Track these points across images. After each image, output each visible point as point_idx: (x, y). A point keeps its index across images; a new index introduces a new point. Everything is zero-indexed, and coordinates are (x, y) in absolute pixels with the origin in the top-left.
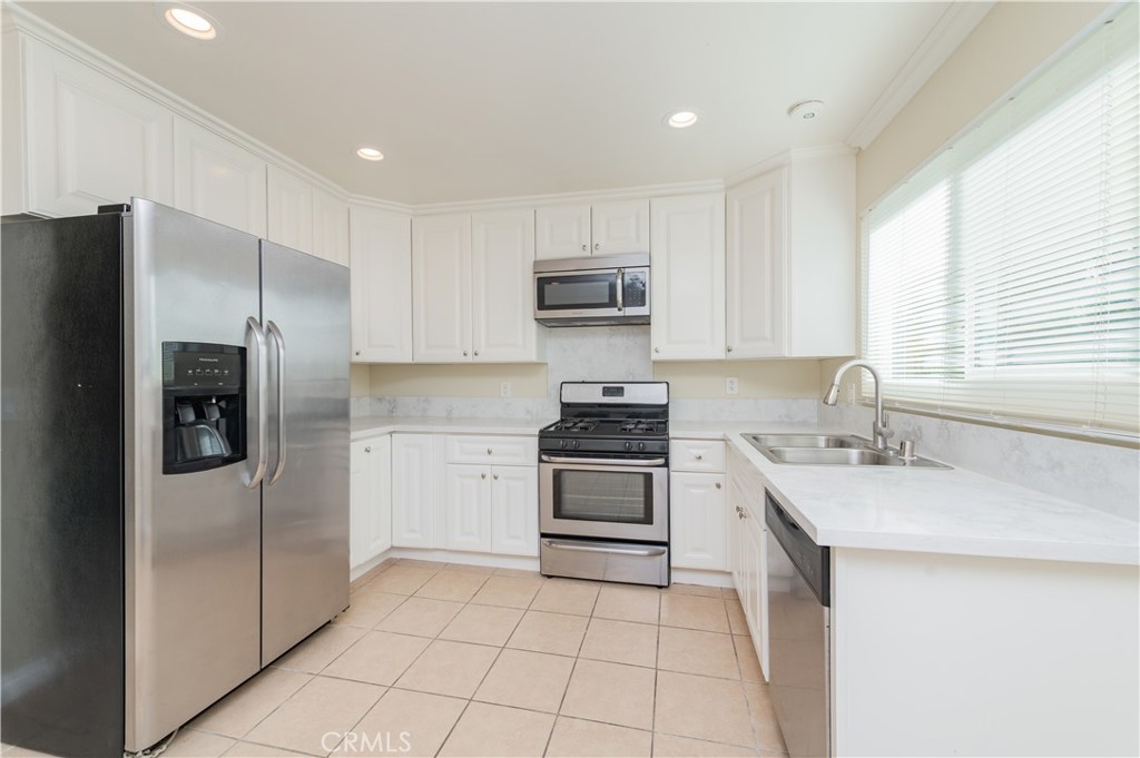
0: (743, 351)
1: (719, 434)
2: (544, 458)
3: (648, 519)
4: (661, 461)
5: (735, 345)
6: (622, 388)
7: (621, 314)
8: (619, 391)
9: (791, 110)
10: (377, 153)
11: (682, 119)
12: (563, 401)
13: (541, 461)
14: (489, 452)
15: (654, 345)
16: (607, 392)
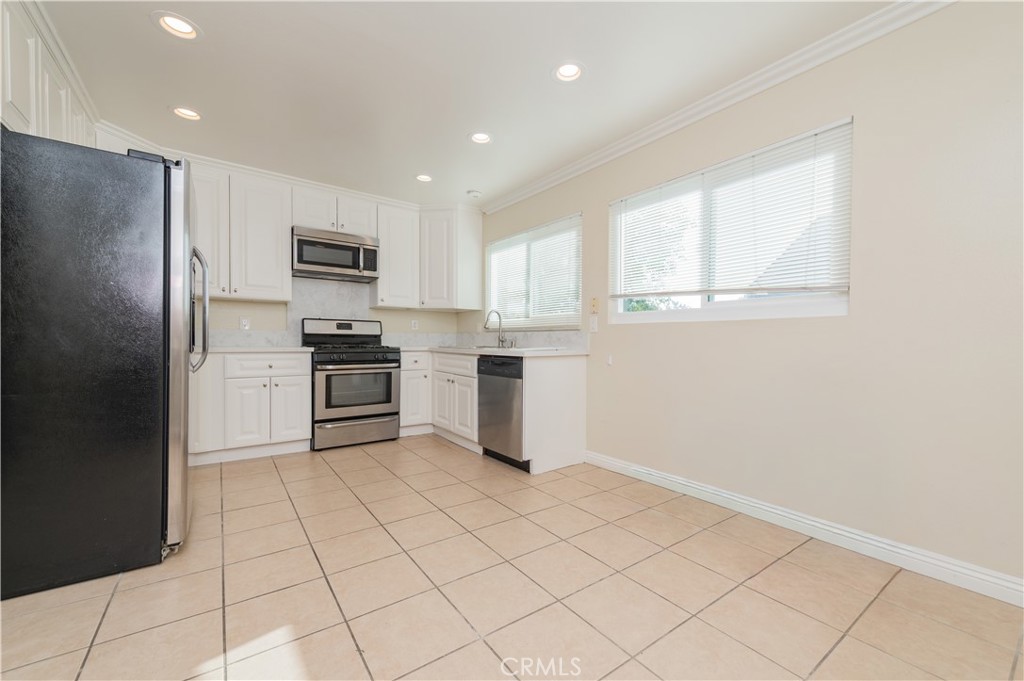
0: (430, 304)
1: (426, 348)
2: (319, 367)
3: (388, 400)
4: (397, 365)
5: (426, 300)
6: (351, 325)
7: (361, 274)
8: (349, 327)
9: (469, 192)
10: (195, 114)
11: (424, 178)
12: (306, 332)
13: (314, 370)
14: (271, 367)
15: (380, 297)
16: (340, 326)
